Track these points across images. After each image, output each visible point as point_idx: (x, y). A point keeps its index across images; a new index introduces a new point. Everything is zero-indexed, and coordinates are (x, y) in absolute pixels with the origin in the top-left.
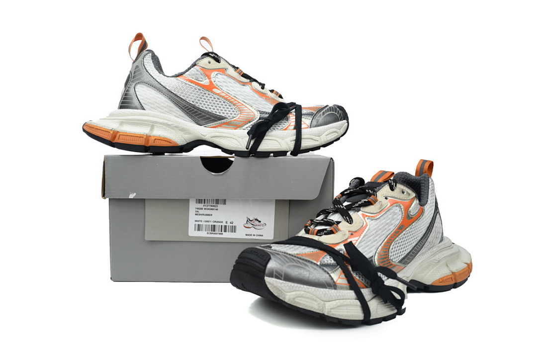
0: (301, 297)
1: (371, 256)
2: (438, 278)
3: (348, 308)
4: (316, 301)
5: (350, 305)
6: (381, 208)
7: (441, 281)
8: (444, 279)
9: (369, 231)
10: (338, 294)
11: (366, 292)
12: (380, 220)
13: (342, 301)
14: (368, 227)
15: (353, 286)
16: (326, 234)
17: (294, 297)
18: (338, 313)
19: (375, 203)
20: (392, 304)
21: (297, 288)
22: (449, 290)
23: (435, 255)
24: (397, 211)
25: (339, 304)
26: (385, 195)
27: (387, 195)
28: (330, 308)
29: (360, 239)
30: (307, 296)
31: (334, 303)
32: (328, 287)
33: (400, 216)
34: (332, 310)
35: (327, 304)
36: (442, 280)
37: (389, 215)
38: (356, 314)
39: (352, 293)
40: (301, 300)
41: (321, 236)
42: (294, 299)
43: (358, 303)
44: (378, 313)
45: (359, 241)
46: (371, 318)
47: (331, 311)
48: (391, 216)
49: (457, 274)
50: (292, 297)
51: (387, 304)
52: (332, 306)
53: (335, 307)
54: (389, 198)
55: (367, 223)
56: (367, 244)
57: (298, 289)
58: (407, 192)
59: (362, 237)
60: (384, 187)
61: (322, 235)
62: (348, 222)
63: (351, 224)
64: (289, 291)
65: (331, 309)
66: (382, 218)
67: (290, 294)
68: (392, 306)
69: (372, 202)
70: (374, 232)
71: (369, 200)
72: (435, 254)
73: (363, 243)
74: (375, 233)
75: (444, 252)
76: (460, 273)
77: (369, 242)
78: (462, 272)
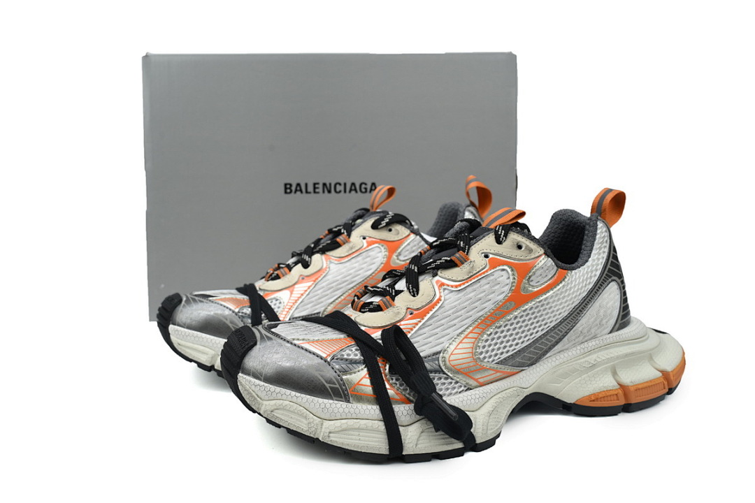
0: (284, 409)
1: (440, 350)
2: (587, 394)
3: (361, 434)
4: (306, 417)
5: (366, 429)
6: (470, 272)
7: (593, 398)
8: (601, 396)
9: (442, 310)
10: (346, 410)
11: (403, 411)
12: (465, 292)
13: (351, 422)
14: (441, 303)
15: (381, 399)
16: (371, 311)
17: (272, 409)
18: (341, 440)
19: (463, 263)
20: (447, 433)
21: (279, 395)
22: (615, 414)
23: (589, 355)
24: (501, 279)
25: (344, 427)
26: (485, 251)
27: (488, 251)
28: (328, 431)
29: (423, 321)
30: (291, 409)
31: (338, 423)
32: (334, 398)
33: (507, 289)
34: (331, 435)
35: (326, 423)
36: (596, 397)
37: (484, 286)
38: (377, 444)
39: (374, 410)
40: (282, 414)
41: (364, 312)
42: (272, 411)
43: (381, 426)
44: (419, 446)
45: (420, 324)
46: (404, 453)
47: (329, 437)
48: (487, 286)
49: (632, 389)
50: (269, 408)
51: (438, 433)
52: (332, 429)
53: (337, 430)
54: (491, 256)
55: (441, 296)
56: (436, 330)
57: (280, 397)
58: (527, 246)
59: (426, 318)
60: (486, 238)
61: (366, 312)
62: (410, 292)
63: (414, 296)
64: (267, 398)
65: (330, 433)
66: (469, 290)
67: (267, 403)
68: (447, 436)
69: (458, 262)
70: (451, 312)
71: (453, 258)
72: (591, 352)
73: (427, 329)
74: (453, 313)
75: (611, 350)
76: (640, 387)
77: (437, 328)
78: (645, 385)
